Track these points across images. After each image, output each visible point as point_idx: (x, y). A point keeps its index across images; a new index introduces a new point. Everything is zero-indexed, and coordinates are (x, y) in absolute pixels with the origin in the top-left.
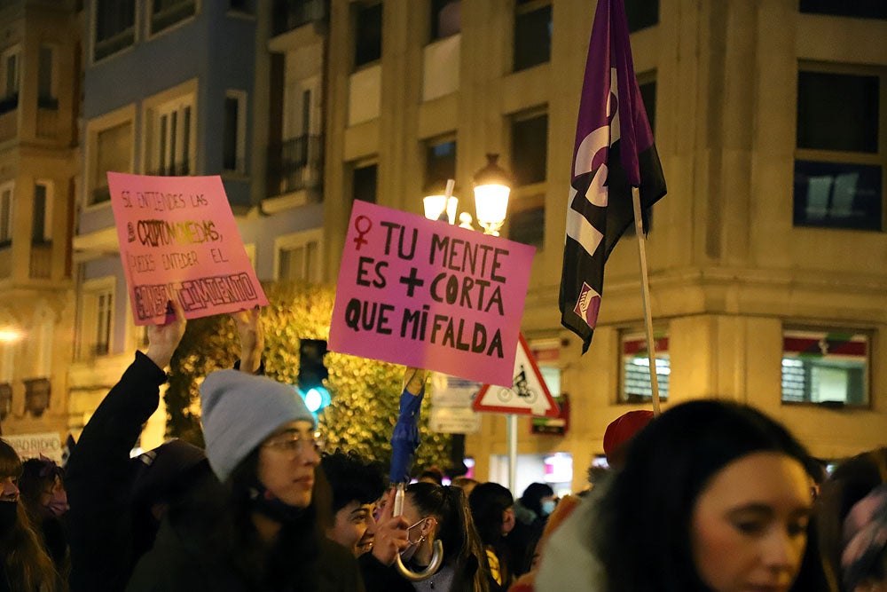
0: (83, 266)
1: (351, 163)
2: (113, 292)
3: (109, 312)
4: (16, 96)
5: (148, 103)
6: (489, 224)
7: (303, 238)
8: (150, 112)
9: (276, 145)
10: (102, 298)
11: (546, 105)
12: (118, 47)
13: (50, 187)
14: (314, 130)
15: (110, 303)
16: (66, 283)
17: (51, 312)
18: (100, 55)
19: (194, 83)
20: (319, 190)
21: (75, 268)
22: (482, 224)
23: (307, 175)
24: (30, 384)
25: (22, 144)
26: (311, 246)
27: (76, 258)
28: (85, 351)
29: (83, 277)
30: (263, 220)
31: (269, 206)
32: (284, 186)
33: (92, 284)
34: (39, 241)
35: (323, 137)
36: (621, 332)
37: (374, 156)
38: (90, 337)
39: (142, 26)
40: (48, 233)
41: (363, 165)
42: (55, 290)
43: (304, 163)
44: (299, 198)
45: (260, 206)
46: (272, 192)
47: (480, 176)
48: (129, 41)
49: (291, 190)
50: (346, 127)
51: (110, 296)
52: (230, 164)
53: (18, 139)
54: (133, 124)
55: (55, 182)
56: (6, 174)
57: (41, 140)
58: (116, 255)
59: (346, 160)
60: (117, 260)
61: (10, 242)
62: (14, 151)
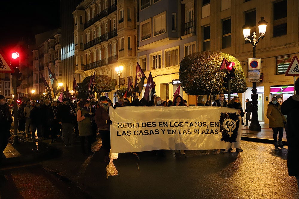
0: (139, 53)
1: (203, 26)
2: (146, 58)
3: (145, 62)
4: (123, 19)
5: (154, 18)
7: (191, 44)
9: (183, 24)
10: (143, 59)
11: (256, 8)
12: (146, 6)
13: (130, 37)
16: (135, 57)
17: (132, 63)
19: (165, 12)
20: (195, 33)
21: (137, 54)
23: (191, 30)
24: (129, 77)
25: (125, 29)
27: (137, 52)
29: (139, 55)
30: (181, 40)
31: (182, 37)
32: (186, 33)
33: (141, 57)
34: (129, 49)
35: (195, 21)
36: (276, 58)
37: (209, 24)
39: (152, 1)
40: (131, 47)
42: (133, 59)
43: (190, 27)
44: (191, 35)
46: (183, 34)
48: (149, 5)
49: (188, 33)
50: (201, 18)
51: (145, 59)
52: (173, 29)
53: (124, 28)
54: (151, 22)
55: (132, 36)
56: (122, 35)
57: (129, 28)
58: (146, 50)
59: (202, 26)
60: (147, 51)
61: (123, 49)
62: (123, 31)
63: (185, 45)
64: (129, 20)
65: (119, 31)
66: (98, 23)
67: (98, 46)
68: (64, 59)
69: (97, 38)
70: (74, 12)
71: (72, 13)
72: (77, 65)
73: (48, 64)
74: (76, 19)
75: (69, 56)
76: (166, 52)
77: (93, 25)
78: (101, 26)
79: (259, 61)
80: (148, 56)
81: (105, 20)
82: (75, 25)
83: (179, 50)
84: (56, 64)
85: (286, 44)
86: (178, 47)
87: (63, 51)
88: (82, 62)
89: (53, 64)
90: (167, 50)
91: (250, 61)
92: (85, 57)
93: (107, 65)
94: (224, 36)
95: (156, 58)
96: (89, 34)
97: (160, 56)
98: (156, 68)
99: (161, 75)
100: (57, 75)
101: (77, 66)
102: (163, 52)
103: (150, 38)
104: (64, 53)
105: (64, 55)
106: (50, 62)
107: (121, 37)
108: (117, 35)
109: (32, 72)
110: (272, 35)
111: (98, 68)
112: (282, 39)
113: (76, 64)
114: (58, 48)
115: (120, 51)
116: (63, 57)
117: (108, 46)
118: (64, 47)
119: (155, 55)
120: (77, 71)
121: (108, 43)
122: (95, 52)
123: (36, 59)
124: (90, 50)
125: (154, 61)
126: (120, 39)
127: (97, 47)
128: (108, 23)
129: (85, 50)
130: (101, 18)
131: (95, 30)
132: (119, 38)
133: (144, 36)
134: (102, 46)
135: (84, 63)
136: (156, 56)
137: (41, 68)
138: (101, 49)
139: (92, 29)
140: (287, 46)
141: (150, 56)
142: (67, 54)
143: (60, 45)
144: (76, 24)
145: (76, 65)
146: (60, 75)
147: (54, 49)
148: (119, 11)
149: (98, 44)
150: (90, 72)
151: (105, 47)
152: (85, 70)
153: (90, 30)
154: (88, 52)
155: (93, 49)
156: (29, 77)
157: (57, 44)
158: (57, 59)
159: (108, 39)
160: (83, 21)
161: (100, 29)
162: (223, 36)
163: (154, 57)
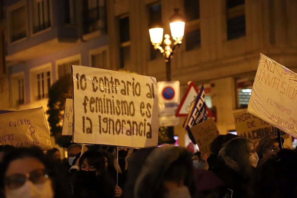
0: (10, 68)
1: (118, 17)
2: (24, 78)
3: (23, 87)
6: (177, 38)
7: (101, 50)
9: (86, 12)
10: (19, 81)
14: (101, 4)
15: (23, 82)
16: (4, 75)
20: (105, 30)
21: (7, 69)
22: (174, 38)
23: (100, 23)
26: (104, 53)
27: (7, 65)
28: (14, 103)
29: (10, 73)
31: (85, 37)
32: (91, 28)
33: (15, 75)
35: (105, 7)
36: (236, 79)
37: (127, 13)
38: (16, 97)
41: (123, 17)
43: (98, 18)
44: (97, 33)
45: (81, 38)
46: (86, 31)
47: (172, 19)
49: (94, 30)
50: (114, 2)
51: (23, 80)
52: (68, 21)
54: (26, 7)
59: (116, 15)
60: (24, 64)
63: (92, 52)
79: (176, 86)
80: (27, 73)
83: (80, 62)
85: (246, 53)
86: (78, 57)
90: (61, 62)
91: (161, 86)
95: (43, 77)
97: (49, 73)
98: (43, 96)
102: (53, 65)
103: (25, 39)
110: (225, 37)
112: (240, 44)
119: (40, 72)
125: (39, 83)
136: (43, 74)
140: (248, 56)
141: (31, 76)
163: (38, 76)
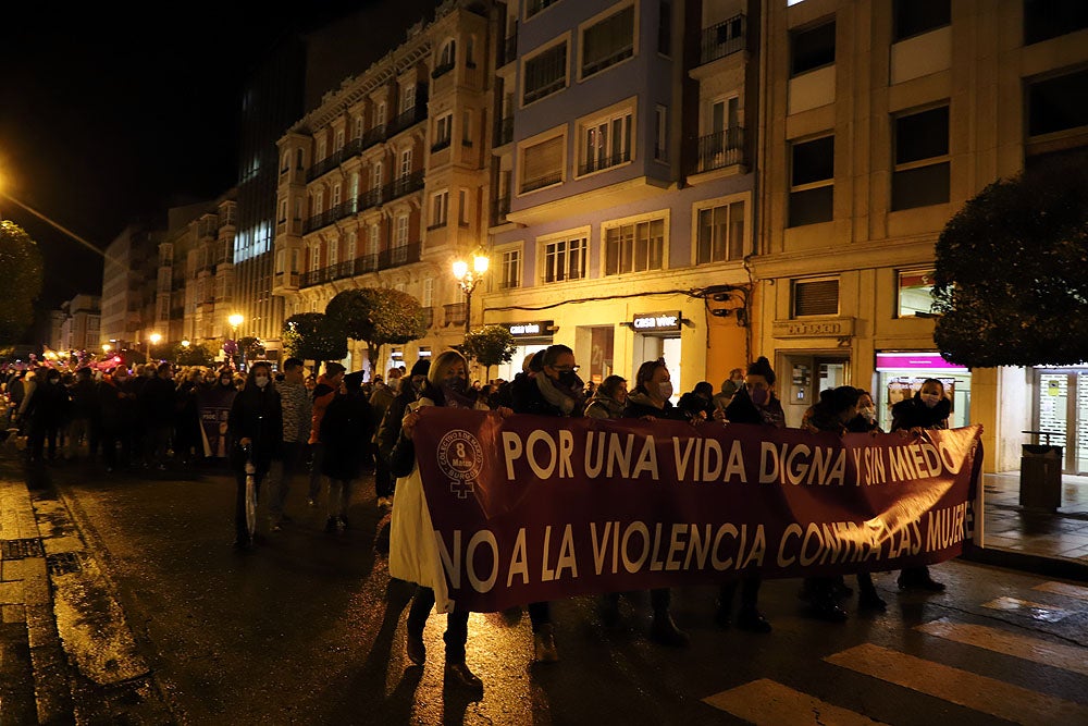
0: (493, 237)
1: (789, 141)
2: (521, 250)
4: (449, 138)
5: (578, 122)
7: (728, 200)
8: (581, 127)
10: (507, 255)
12: (547, 92)
13: (467, 191)
18: (527, 101)
19: (634, 99)
20: (748, 165)
24: (448, 306)
25: (454, 166)
26: (737, 204)
30: (682, 190)
31: (691, 180)
32: (701, 167)
34: (462, 224)
37: (832, 130)
39: (574, 73)
40: (466, 220)
44: (732, 170)
45: (682, 181)
46: (691, 171)
48: (561, 85)
50: (787, 115)
53: (451, 163)
54: (565, 137)
55: (471, 189)
56: (440, 185)
57: (463, 165)
58: (525, 226)
59: (788, 138)
60: (525, 231)
61: (445, 224)
62: (448, 171)
63: (698, 206)
64: (466, 143)
65: (430, 175)
66: (353, 164)
67: (348, 224)
68: (241, 260)
69: (346, 203)
70: (284, 138)
71: (278, 143)
72: (282, 273)
73: (197, 273)
74: (287, 156)
75: (256, 254)
76: (609, 232)
77: (337, 170)
78: (361, 170)
80: (531, 243)
81: (375, 155)
82: (282, 173)
83: (667, 222)
84: (218, 275)
86: (664, 214)
87: (240, 242)
88: (294, 266)
89: (209, 273)
90: (613, 224)
92: (304, 253)
93: (377, 271)
94: (901, 168)
95: (561, 249)
96: (320, 194)
97: (585, 240)
98: (560, 278)
99: (583, 301)
100: (219, 301)
101: (279, 277)
102: (595, 231)
103: (561, 183)
104: (242, 246)
105: (241, 252)
106: (201, 270)
107: (435, 190)
108: (423, 186)
109: (155, 293)
111: (345, 280)
113: (278, 271)
114: (228, 234)
115: (429, 229)
116: (239, 257)
117: (381, 223)
118: (244, 231)
119: (556, 243)
120: (279, 288)
121: (382, 214)
122: (335, 240)
123: (167, 263)
124: (320, 236)
125: (551, 258)
126: (433, 196)
127: (344, 225)
128: (384, 160)
129: (304, 234)
130: (365, 149)
131: (339, 185)
132: (429, 193)
133: (530, 180)
134: (362, 224)
135: (300, 268)
136: (561, 245)
137: (178, 285)
138: (358, 231)
139: (329, 180)
141: (537, 245)
142: (251, 247)
143: (232, 228)
144: (284, 168)
145: (277, 274)
146: (228, 300)
147: (216, 238)
148: (433, 119)
149: (349, 218)
150: (317, 292)
151: (369, 226)
152: (301, 288)
153: (324, 184)
154: (313, 242)
155: (331, 234)
156: (145, 306)
157: (224, 225)
158: (222, 261)
159: (385, 201)
160: (306, 164)
161: (356, 179)
162: (894, 168)
163: (551, 248)
